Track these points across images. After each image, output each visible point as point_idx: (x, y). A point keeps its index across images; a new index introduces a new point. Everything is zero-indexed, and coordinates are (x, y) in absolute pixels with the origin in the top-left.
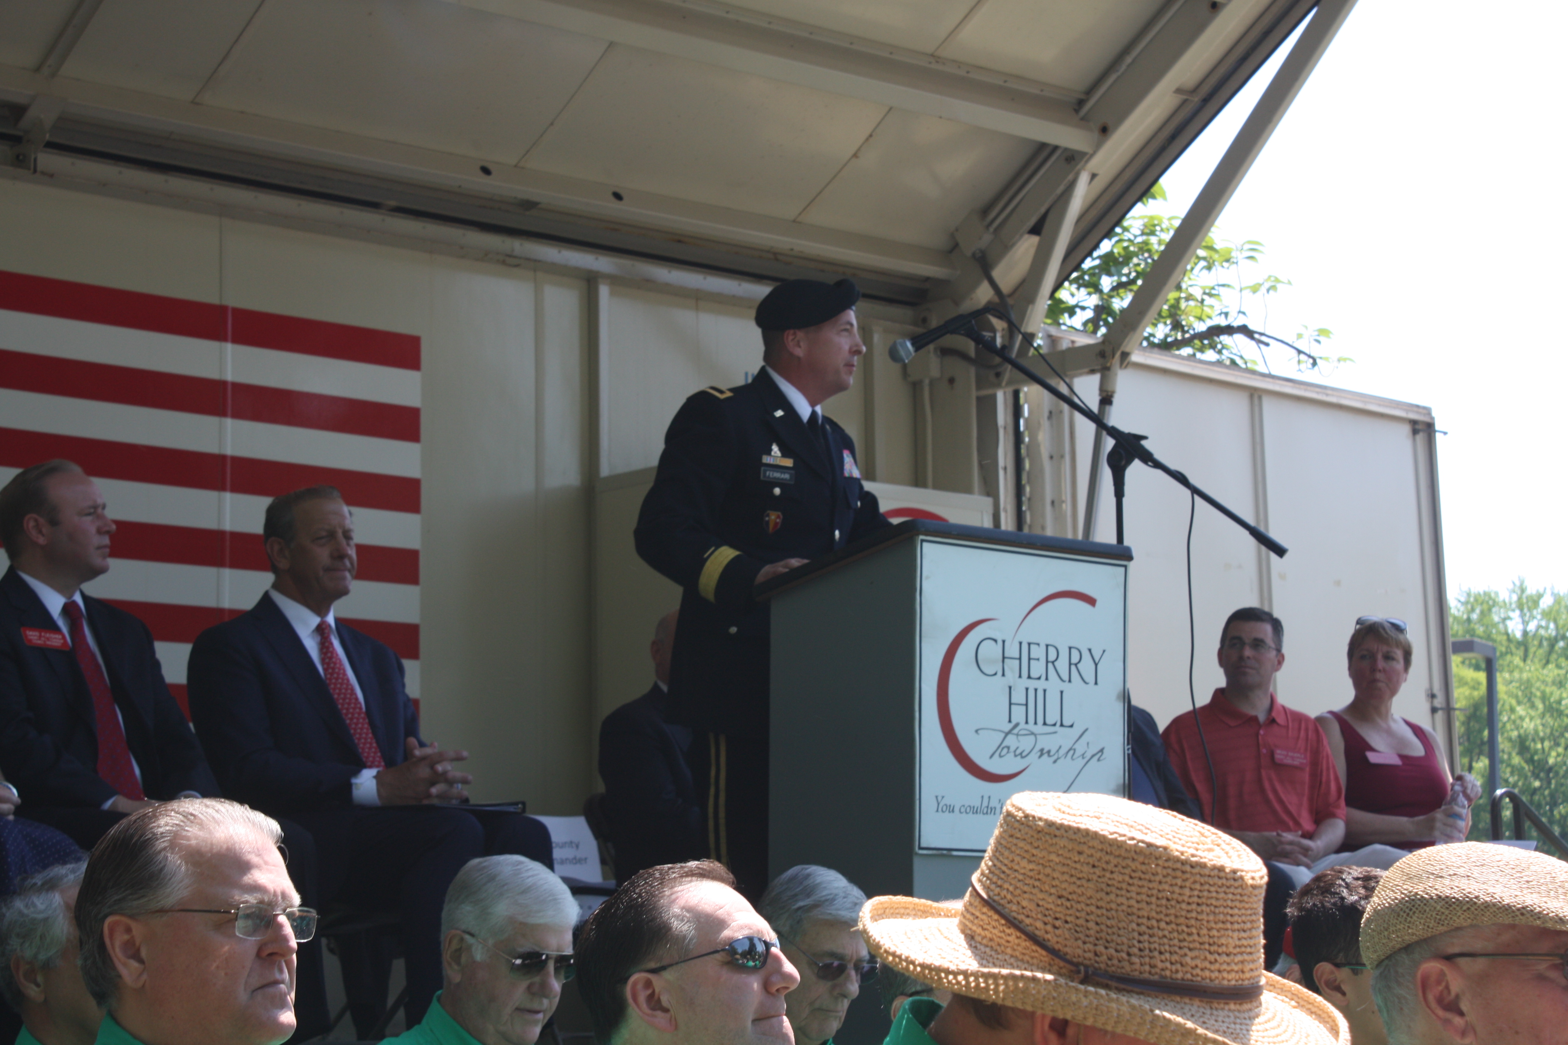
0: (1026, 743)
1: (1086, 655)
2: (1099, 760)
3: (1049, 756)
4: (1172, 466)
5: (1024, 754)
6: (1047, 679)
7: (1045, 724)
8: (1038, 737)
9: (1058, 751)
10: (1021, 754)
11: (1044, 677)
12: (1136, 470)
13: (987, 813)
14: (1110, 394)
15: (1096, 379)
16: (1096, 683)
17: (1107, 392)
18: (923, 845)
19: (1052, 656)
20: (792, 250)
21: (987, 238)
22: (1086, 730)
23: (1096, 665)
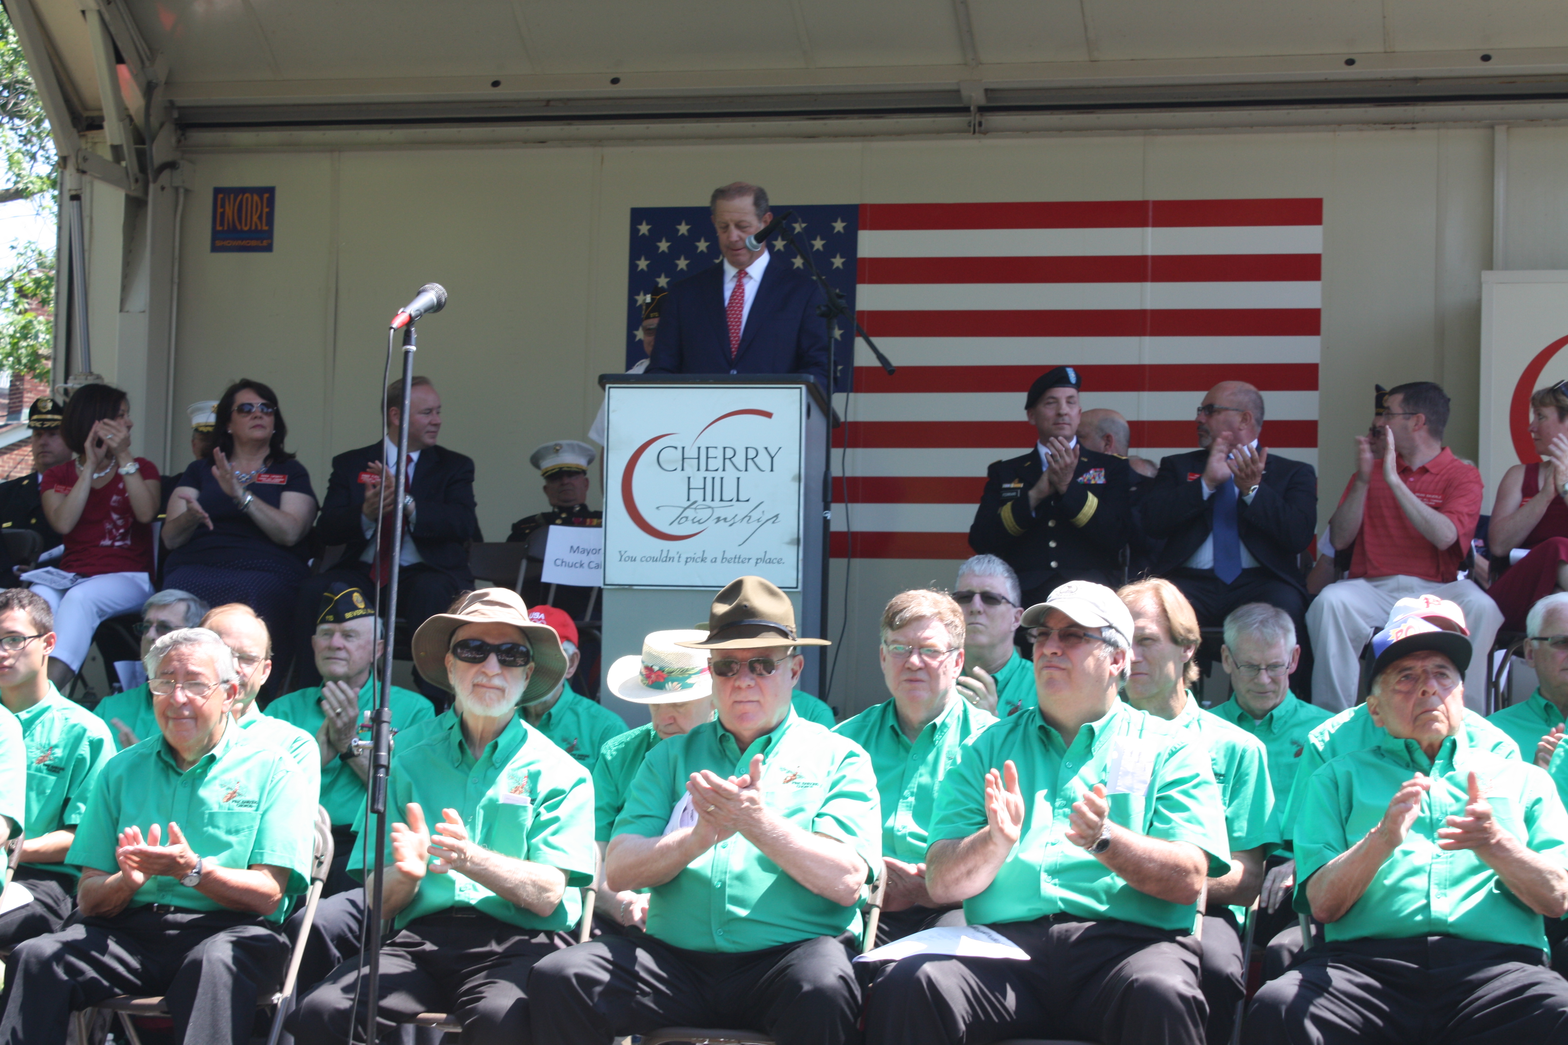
0: (703, 514)
1: (763, 452)
2: (773, 522)
3: (726, 521)
5: (701, 521)
6: (724, 470)
7: (721, 500)
8: (715, 509)
9: (733, 518)
10: (699, 521)
11: (721, 468)
13: (666, 561)
16: (772, 470)
18: (607, 583)
19: (729, 453)
23: (772, 458)
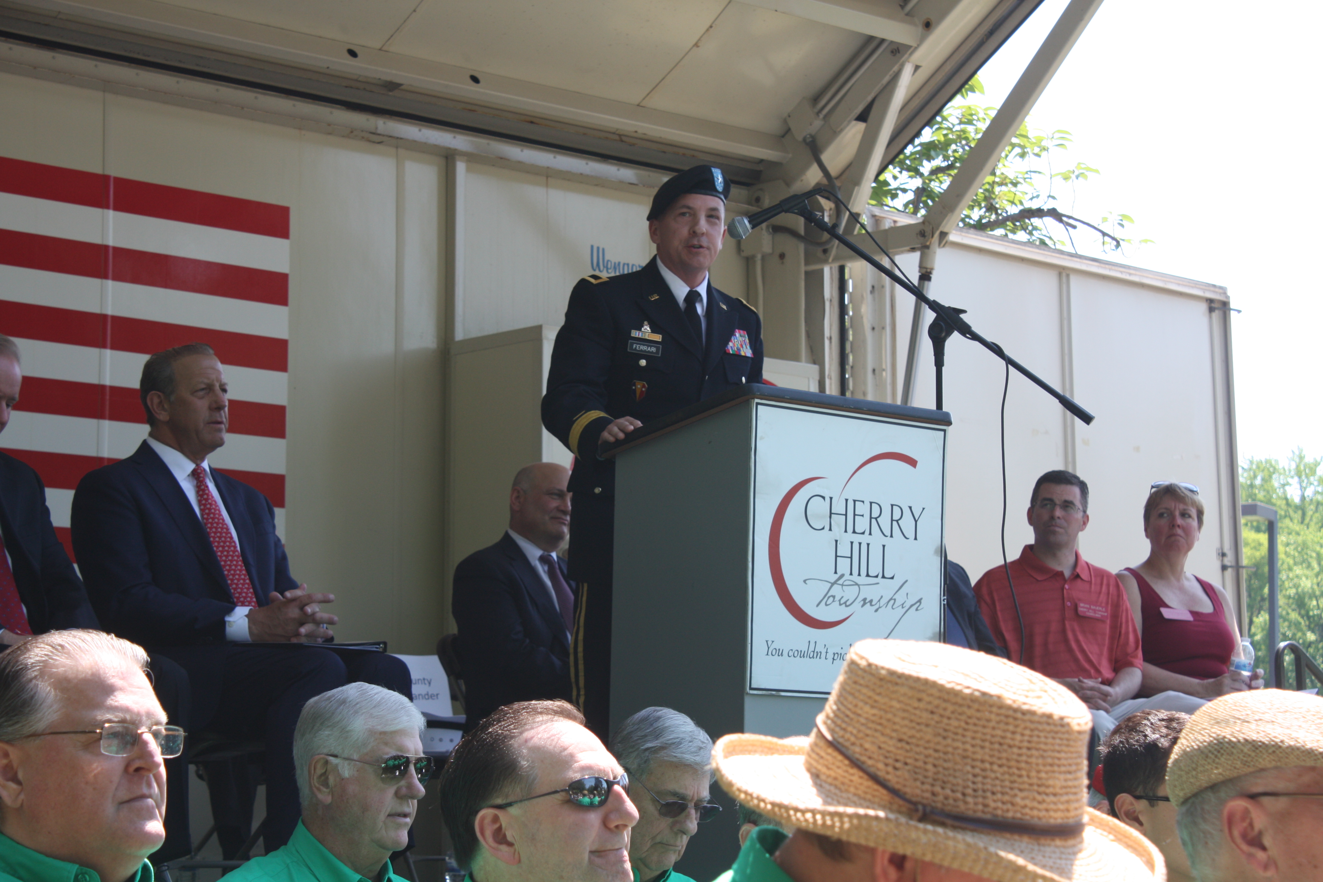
0: (850, 593)
1: (907, 512)
3: (871, 605)
4: (989, 338)
5: (848, 603)
6: (870, 534)
7: (868, 575)
8: (861, 587)
9: (879, 601)
10: (845, 603)
11: (867, 532)
12: (955, 341)
14: (929, 270)
15: (916, 255)
16: (916, 539)
17: (926, 268)
18: (753, 686)
19: (876, 513)
20: (636, 132)
21: (818, 123)
22: (906, 581)
23: (916, 521)
